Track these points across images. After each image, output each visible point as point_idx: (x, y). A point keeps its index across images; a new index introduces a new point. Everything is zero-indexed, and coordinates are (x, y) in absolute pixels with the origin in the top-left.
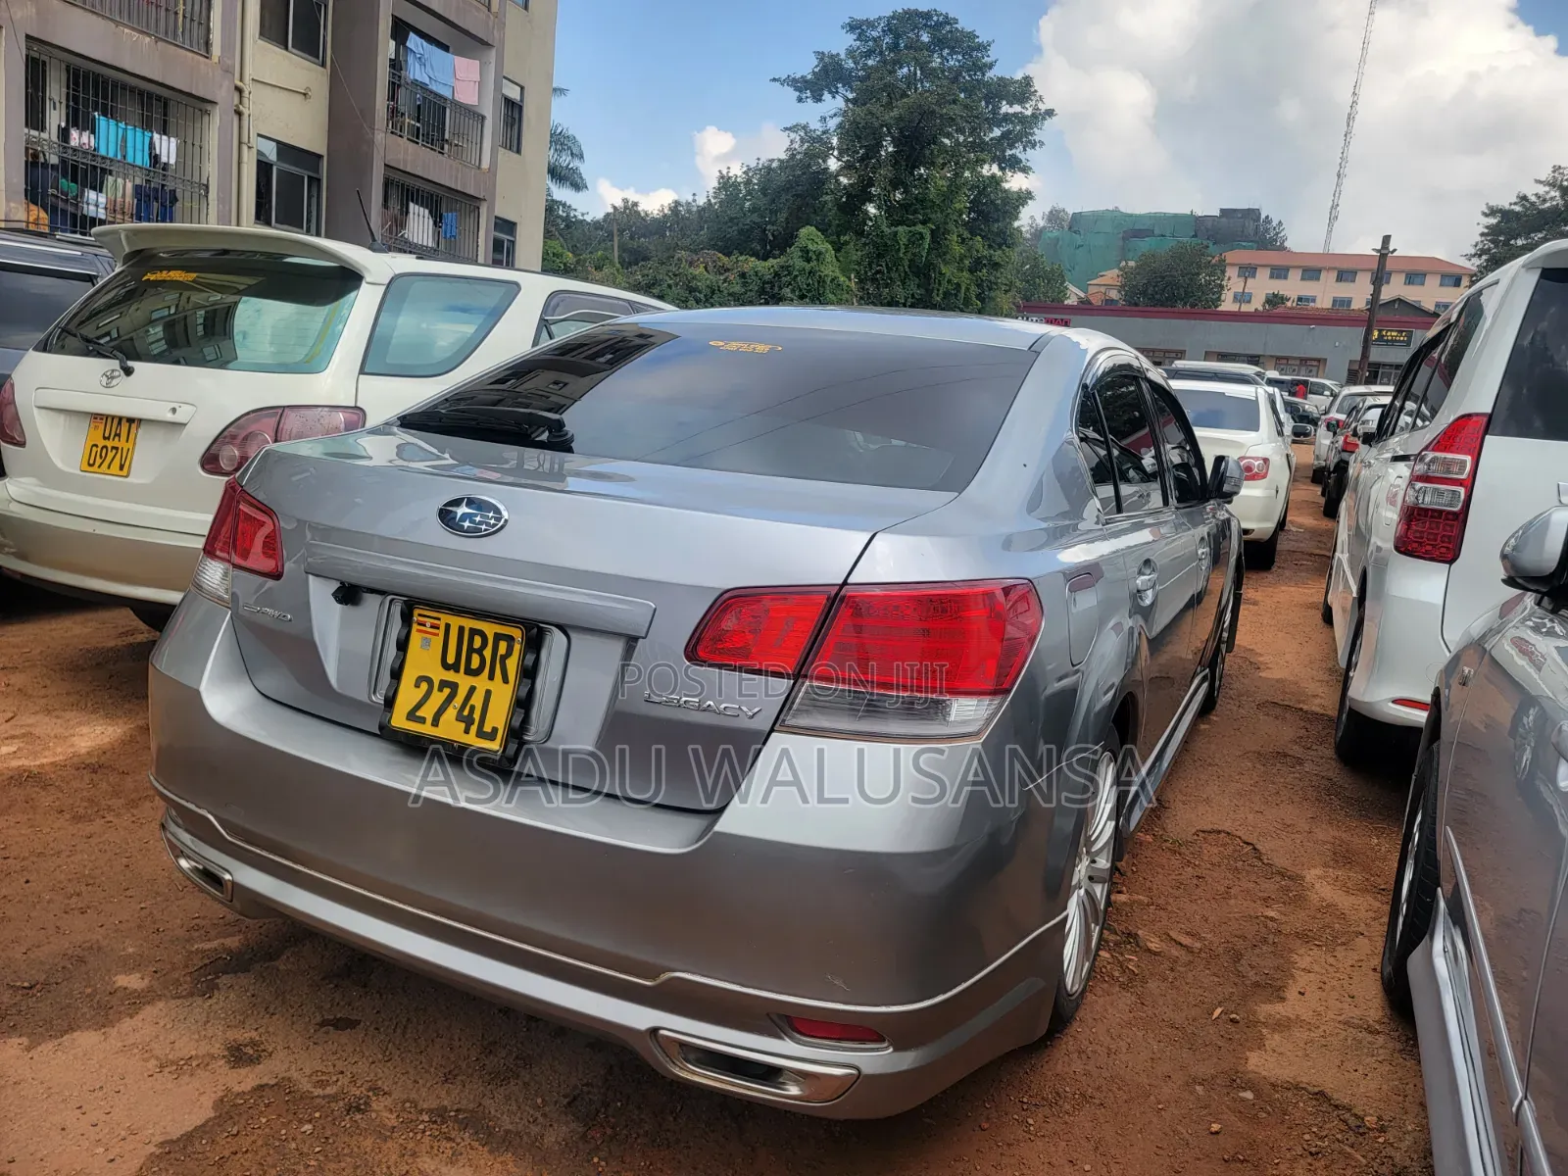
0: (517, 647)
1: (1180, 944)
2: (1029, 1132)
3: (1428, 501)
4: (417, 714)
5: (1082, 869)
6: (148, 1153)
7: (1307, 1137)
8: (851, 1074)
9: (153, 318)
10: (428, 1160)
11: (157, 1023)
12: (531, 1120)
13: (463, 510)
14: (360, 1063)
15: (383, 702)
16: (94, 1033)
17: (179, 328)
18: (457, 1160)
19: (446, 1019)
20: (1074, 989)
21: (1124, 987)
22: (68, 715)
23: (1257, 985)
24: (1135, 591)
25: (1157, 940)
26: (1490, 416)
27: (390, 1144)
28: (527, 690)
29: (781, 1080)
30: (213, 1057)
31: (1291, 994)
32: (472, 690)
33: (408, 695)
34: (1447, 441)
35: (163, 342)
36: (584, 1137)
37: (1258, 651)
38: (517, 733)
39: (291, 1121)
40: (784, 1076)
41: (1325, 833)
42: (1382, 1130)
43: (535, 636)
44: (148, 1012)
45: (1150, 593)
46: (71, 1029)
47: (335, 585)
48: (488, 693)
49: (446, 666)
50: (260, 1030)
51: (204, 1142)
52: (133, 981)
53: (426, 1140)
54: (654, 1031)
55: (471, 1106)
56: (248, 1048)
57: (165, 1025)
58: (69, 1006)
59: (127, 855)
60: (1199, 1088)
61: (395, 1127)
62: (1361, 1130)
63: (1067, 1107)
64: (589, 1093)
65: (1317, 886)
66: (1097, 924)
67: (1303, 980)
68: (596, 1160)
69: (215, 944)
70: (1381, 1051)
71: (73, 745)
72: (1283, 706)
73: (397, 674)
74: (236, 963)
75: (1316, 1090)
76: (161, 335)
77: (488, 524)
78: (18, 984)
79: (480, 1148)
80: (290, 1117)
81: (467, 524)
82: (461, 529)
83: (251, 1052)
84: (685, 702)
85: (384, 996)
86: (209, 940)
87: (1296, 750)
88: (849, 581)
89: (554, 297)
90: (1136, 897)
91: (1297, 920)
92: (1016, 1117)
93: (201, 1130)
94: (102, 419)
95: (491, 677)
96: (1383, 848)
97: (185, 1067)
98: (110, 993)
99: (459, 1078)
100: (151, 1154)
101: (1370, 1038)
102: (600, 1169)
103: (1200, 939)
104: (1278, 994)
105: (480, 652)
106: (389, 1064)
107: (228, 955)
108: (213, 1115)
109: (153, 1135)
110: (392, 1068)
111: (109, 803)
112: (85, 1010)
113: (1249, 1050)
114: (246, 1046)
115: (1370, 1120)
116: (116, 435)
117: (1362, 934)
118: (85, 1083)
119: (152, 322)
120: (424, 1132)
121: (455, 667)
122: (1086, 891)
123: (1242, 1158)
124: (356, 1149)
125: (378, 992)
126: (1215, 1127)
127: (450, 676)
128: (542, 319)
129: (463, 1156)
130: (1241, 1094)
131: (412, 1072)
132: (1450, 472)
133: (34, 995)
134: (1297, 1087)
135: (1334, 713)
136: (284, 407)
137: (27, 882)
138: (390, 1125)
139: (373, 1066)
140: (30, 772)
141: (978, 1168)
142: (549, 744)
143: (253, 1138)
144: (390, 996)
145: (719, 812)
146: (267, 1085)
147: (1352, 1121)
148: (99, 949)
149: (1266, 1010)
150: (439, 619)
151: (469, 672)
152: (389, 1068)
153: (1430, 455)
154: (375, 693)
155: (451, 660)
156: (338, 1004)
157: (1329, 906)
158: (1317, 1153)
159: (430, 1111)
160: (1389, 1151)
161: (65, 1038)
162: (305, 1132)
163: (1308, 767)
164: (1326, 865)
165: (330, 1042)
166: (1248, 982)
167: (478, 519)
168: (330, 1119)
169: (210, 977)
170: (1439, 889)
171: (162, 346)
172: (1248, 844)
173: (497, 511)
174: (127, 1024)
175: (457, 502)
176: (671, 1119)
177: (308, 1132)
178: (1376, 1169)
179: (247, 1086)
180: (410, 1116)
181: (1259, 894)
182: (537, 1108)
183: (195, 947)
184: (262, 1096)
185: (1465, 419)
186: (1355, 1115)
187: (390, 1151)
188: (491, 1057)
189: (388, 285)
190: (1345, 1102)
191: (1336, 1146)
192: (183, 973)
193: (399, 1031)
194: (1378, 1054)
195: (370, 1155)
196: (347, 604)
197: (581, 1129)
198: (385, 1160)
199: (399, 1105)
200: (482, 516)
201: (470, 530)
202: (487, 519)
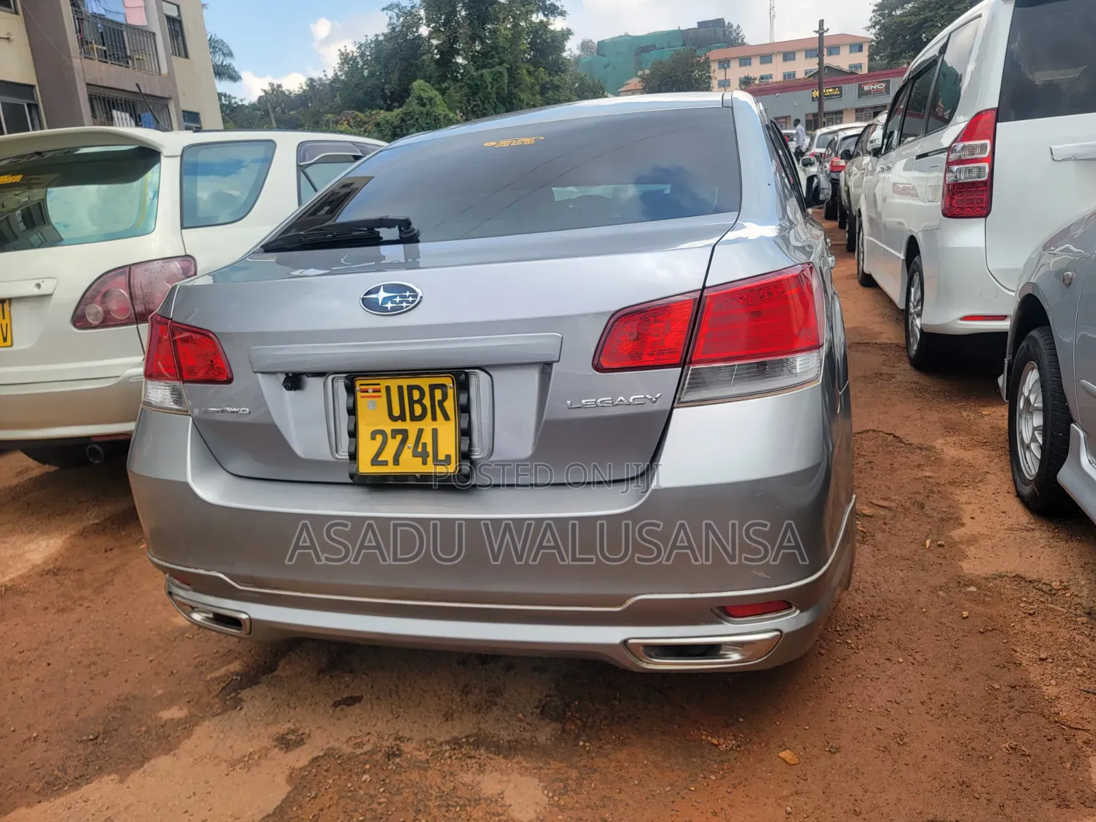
0: (450, 392)
1: (884, 507)
2: (852, 648)
3: (963, 178)
4: (379, 459)
7: (1022, 605)
8: (777, 636)
10: (465, 775)
11: (211, 737)
12: (522, 729)
13: (382, 295)
14: (379, 724)
15: (348, 457)
16: (167, 757)
18: (485, 770)
19: (423, 679)
22: (12, 539)
23: (942, 520)
25: (866, 507)
27: (430, 772)
28: (467, 423)
29: (722, 652)
30: (267, 749)
31: (966, 519)
32: (421, 431)
33: (367, 449)
34: (968, 134)
36: (563, 731)
38: (465, 456)
39: (351, 776)
40: (724, 649)
41: (934, 416)
42: (1066, 588)
43: (461, 377)
44: (199, 731)
46: (146, 759)
47: (283, 377)
48: (435, 432)
49: (393, 418)
50: (292, 721)
51: (294, 809)
52: (174, 713)
53: (455, 762)
54: (625, 642)
55: (475, 731)
56: (290, 735)
57: (218, 737)
58: (134, 743)
60: (941, 593)
61: (428, 760)
62: (1052, 593)
64: (551, 701)
65: (945, 450)
67: (969, 508)
68: (581, 743)
69: (222, 671)
70: (1040, 541)
71: (28, 560)
73: (353, 434)
74: (247, 680)
75: (1013, 575)
77: (408, 302)
78: (85, 738)
79: (496, 757)
80: (349, 774)
82: (386, 310)
83: (294, 737)
84: (601, 402)
85: (370, 675)
86: (216, 670)
87: (885, 369)
88: (707, 285)
89: (300, 149)
91: (944, 475)
92: (838, 641)
93: (287, 802)
95: (434, 418)
96: (972, 417)
97: (250, 762)
98: (162, 726)
99: (455, 715)
101: (1030, 534)
102: (588, 748)
103: (892, 500)
104: (958, 522)
105: (420, 401)
107: (237, 676)
108: (290, 788)
109: (253, 815)
110: (403, 721)
111: (81, 594)
112: (149, 743)
113: (959, 561)
114: (287, 734)
115: (1056, 584)
117: (988, 473)
118: (180, 794)
120: (450, 757)
121: (402, 418)
123: (990, 628)
124: (408, 782)
125: (364, 674)
126: (965, 614)
127: (399, 425)
128: (298, 166)
129: (488, 766)
130: (968, 590)
131: (419, 720)
132: (973, 154)
133: (101, 744)
134: (1001, 576)
136: (130, 265)
137: (49, 664)
138: (423, 759)
139: (389, 724)
140: (6, 586)
141: (833, 679)
142: (493, 458)
143: (330, 796)
144: (374, 674)
146: (319, 757)
148: (134, 697)
149: (957, 534)
150: (379, 384)
151: (414, 418)
152: (401, 722)
153: (960, 145)
154: (337, 451)
155: (396, 412)
156: (339, 689)
157: (958, 461)
158: (1034, 613)
159: (448, 742)
160: (1078, 600)
161: (145, 766)
162: (365, 781)
163: (899, 378)
164: (943, 436)
165: (349, 716)
166: (936, 520)
167: (398, 299)
168: (378, 767)
169: (233, 695)
170: (1074, 424)
172: (889, 434)
173: (412, 290)
174: (187, 744)
175: (376, 290)
177: (368, 780)
178: (1074, 613)
179: (304, 762)
180: (434, 750)
181: (913, 464)
182: (521, 720)
183: (209, 677)
184: (319, 766)
185: (979, 116)
186: (1045, 584)
187: (434, 778)
188: (470, 696)
189: (182, 156)
190: (1035, 577)
191: (1042, 606)
192: (210, 697)
193: (394, 695)
194: (1040, 543)
195: (421, 783)
196: (295, 389)
197: (559, 726)
198: (433, 784)
199: (423, 745)
200: (401, 297)
201: (393, 309)
202: (405, 298)
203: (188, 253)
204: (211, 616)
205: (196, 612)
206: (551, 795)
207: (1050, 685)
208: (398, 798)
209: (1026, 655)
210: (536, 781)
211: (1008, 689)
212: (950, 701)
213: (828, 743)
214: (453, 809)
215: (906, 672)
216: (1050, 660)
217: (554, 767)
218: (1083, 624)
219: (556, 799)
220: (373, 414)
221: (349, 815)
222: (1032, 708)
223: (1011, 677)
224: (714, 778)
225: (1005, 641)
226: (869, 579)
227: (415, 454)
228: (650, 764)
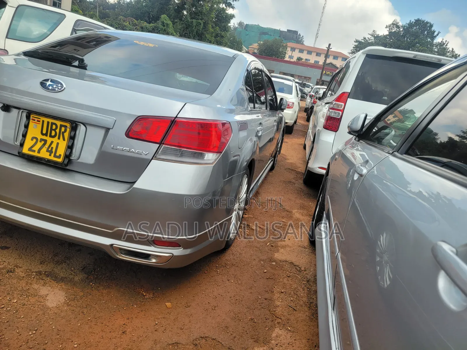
0: (68, 130)
2: (218, 273)
3: (333, 115)
4: (32, 149)
5: (236, 206)
7: (287, 273)
8: (171, 256)
10: (36, 285)
12: (70, 274)
13: (49, 83)
14: (11, 259)
15: (19, 145)
19: (40, 247)
20: (232, 238)
24: (257, 131)
26: (350, 93)
27: (22, 281)
28: (71, 143)
32: (52, 142)
33: (28, 143)
34: (338, 99)
37: (286, 155)
38: (68, 156)
40: (151, 257)
41: (299, 201)
42: (305, 271)
43: (74, 125)
45: (260, 132)
47: (2, 105)
48: (58, 144)
49: (42, 134)
53: (35, 280)
54: (112, 245)
55: (50, 270)
60: (262, 262)
61: (24, 277)
62: (300, 271)
63: (228, 267)
64: (89, 266)
65: (295, 214)
66: (239, 221)
68: (91, 284)
70: (307, 252)
72: (292, 170)
73: (24, 136)
75: (291, 262)
77: (58, 88)
79: (53, 282)
81: (50, 88)
82: (49, 89)
84: (125, 149)
85: (18, 240)
87: (294, 181)
88: (178, 116)
89: (77, 22)
90: (250, 216)
92: (214, 270)
95: (59, 138)
96: (312, 205)
99: (46, 263)
101: (304, 249)
102: (93, 286)
105: (55, 130)
106: (22, 259)
110: (22, 260)
113: (275, 253)
115: (303, 269)
120: (34, 278)
121: (46, 135)
122: (237, 212)
123: (271, 278)
124: (11, 283)
125: (16, 239)
126: (265, 271)
127: (44, 137)
128: (73, 29)
129: (47, 284)
130: (272, 263)
131: (29, 261)
132: (338, 107)
134: (286, 261)
135: (304, 172)
138: (22, 276)
139: (15, 260)
141: (204, 282)
142: (79, 161)
144: (21, 240)
145: (134, 183)
147: (298, 269)
149: (280, 243)
150: (40, 119)
151: (51, 136)
152: (21, 260)
153: (334, 102)
154: (16, 141)
155: (44, 132)
156: (2, 242)
157: (298, 219)
158: (290, 276)
159: (36, 272)
160: (307, 276)
163: (296, 185)
164: (298, 209)
167: (55, 86)
170: (324, 212)
173: (62, 84)
175: (47, 80)
176: (115, 272)
178: (303, 280)
180: (29, 273)
181: (281, 216)
182: (72, 271)
185: (343, 93)
186: (299, 267)
187: (23, 283)
188: (56, 257)
189: (17, 8)
190: (297, 264)
191: (294, 275)
193: (24, 250)
194: (306, 253)
195: (16, 284)
196: (5, 112)
197: (86, 276)
198: (21, 286)
199: (25, 270)
200: (56, 86)
201: (51, 90)
203: (6, 49)
206: (67, 299)
207: (279, 301)
209: (277, 289)
210: (64, 293)
211: (264, 299)
212: (240, 299)
213: (187, 303)
214: (23, 296)
215: (232, 286)
216: (284, 293)
217: (74, 290)
218: (303, 284)
219: (68, 301)
222: (267, 307)
223: (267, 296)
224: (135, 306)
225: (273, 283)
226: (240, 251)
227: (47, 151)
228: (114, 296)
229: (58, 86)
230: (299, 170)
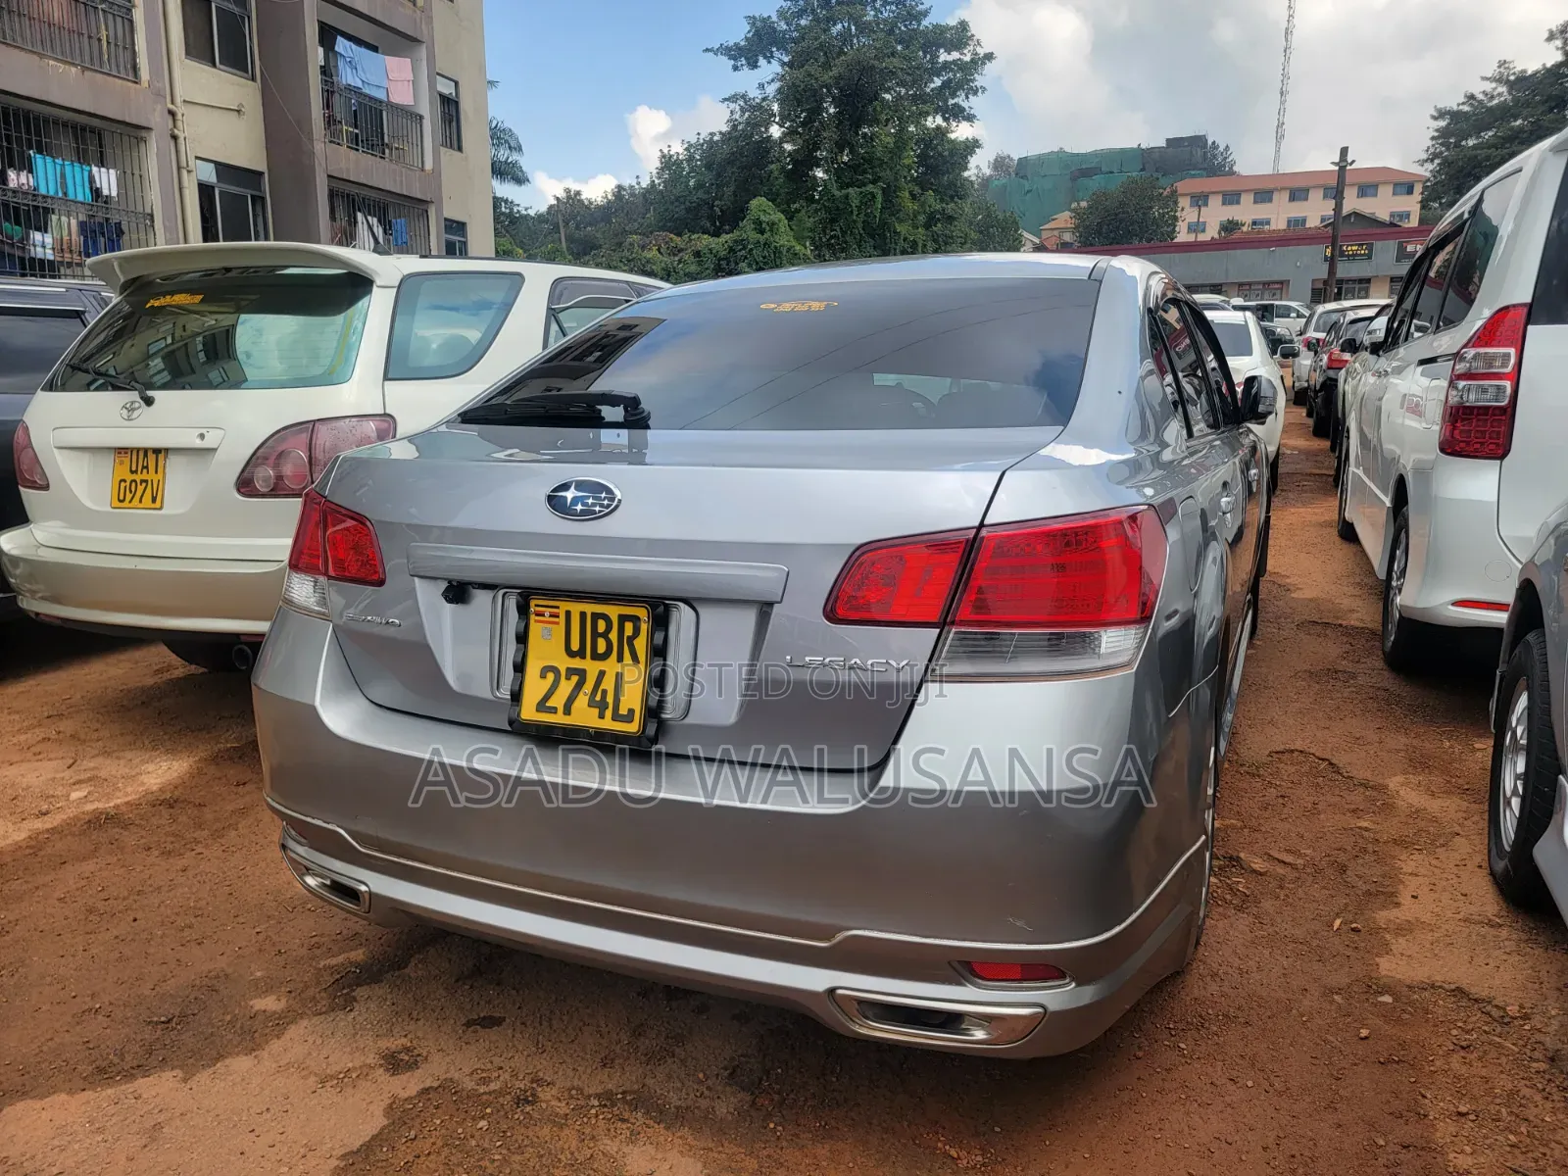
0: (644, 627)
1: (1285, 863)
2: (1184, 1056)
3: (1471, 399)
4: (547, 705)
6: (332, 1167)
7: (1454, 1032)
8: (1040, 1013)
9: (151, 352)
10: (609, 1142)
11: (306, 1041)
12: (698, 1094)
13: (572, 493)
14: (516, 1058)
15: (509, 697)
16: (245, 1058)
17: (181, 355)
18: (637, 1140)
19: (588, 1007)
21: (1240, 909)
22: (129, 755)
23: (1368, 893)
25: (1259, 860)
26: (1530, 306)
27: (566, 1131)
29: (963, 1026)
30: (371, 1067)
31: (1405, 898)
32: (602, 674)
33: (534, 688)
35: (166, 373)
36: (753, 1105)
37: (1283, 574)
38: (653, 711)
39: (465, 1119)
40: (967, 1023)
41: (1400, 741)
42: (1526, 1017)
43: (660, 609)
44: (294, 1032)
45: (1229, 516)
46: (220, 1057)
47: (444, 585)
48: (619, 677)
49: (570, 653)
50: (409, 1036)
51: (385, 1149)
52: (270, 1003)
53: (601, 1123)
54: (832, 991)
55: (636, 1087)
56: (403, 1054)
57: (314, 1042)
58: (212, 1034)
59: (227, 883)
60: (1337, 998)
61: (567, 1115)
62: (1505, 1021)
63: (1214, 1028)
64: (747, 1062)
65: (1402, 793)
67: (1413, 884)
68: (772, 1126)
69: (340, 959)
70: (1506, 943)
71: (143, 784)
72: (1322, 624)
73: (520, 668)
74: (368, 975)
75: (1453, 987)
76: (162, 366)
77: (602, 506)
78: (155, 1019)
79: (656, 1126)
80: (463, 1116)
82: (574, 513)
83: (407, 1058)
85: (521, 992)
86: (333, 956)
87: (1346, 665)
88: (986, 522)
89: (556, 287)
90: (1228, 822)
91: (1390, 828)
92: (1166, 1043)
93: (377, 1140)
94: (126, 453)
95: (620, 659)
96: (1456, 750)
97: (346, 1080)
98: (251, 1018)
99: (617, 1061)
100: (335, 1168)
101: (1493, 931)
102: (778, 1134)
103: (1300, 855)
104: (1391, 899)
105: (605, 635)
106: (545, 1054)
107: (356, 967)
108: (386, 1122)
109: (333, 1149)
110: (548, 1058)
111: (195, 835)
112: (230, 1037)
113: (1378, 956)
114: (400, 1053)
115: (1513, 1010)
116: (143, 467)
117: (1458, 834)
118: (251, 1107)
119: (149, 357)
120: (597, 1116)
121: (581, 654)
123: (1396, 1059)
124: (536, 1140)
125: (514, 989)
126: (1364, 1033)
127: (577, 663)
128: (549, 309)
129: (641, 1135)
130: (1380, 999)
131: (569, 1060)
132: (1492, 366)
133: (173, 1029)
134: (1433, 986)
135: (1377, 626)
136: (314, 421)
137: (135, 920)
138: (562, 1112)
139: (529, 1059)
140: (107, 814)
141: (1144, 1094)
142: (688, 721)
143: (432, 1140)
144: (527, 992)
146: (431, 1087)
148: (227, 976)
149: (1383, 916)
150: (558, 607)
151: (596, 657)
152: (545, 1059)
153: (1471, 351)
154: (498, 688)
155: (575, 646)
156: (478, 1003)
157: (1417, 811)
158: (1468, 1047)
159: (598, 1096)
160: (1538, 1037)
161: (218, 1065)
162: (481, 1129)
163: (1361, 680)
164: (1405, 772)
165: (482, 1040)
166: (1360, 893)
167: (590, 501)
168: (502, 1113)
169: (345, 991)
171: (166, 377)
172: (1323, 760)
173: (609, 491)
174: (276, 1045)
175: (565, 487)
176: (834, 1079)
177: (484, 1129)
178: (1529, 1054)
179: (413, 1090)
180: (579, 1102)
181: (1347, 806)
182: (700, 1082)
183: (322, 964)
184: (429, 1099)
185: (1503, 312)
186: (1496, 1006)
187: (569, 1138)
188: (642, 1039)
189: (399, 288)
190: (1484, 994)
191: (1484, 1037)
192: (317, 990)
193: (545, 1023)
194: (1505, 947)
195: (551, 1143)
196: (457, 603)
197: (749, 1098)
198: (566, 1146)
199: (566, 1094)
200: (594, 498)
201: (583, 513)
202: (601, 501)
203: (388, 412)
204: (328, 882)
205: (310, 874)
207: (1462, 1152)
208: (517, 1158)
209: (1437, 1104)
210: (700, 1165)
211: (1398, 1148)
212: (1307, 1153)
215: (1255, 1101)
216: (1472, 1117)
217: (727, 1151)
218: (1538, 1072)
220: (547, 646)
221: (450, 1169)
223: (1406, 1133)
225: (1413, 1080)
226: (1237, 962)
227: (592, 703)
228: (856, 1167)
229: (600, 499)
230: (1353, 621)
